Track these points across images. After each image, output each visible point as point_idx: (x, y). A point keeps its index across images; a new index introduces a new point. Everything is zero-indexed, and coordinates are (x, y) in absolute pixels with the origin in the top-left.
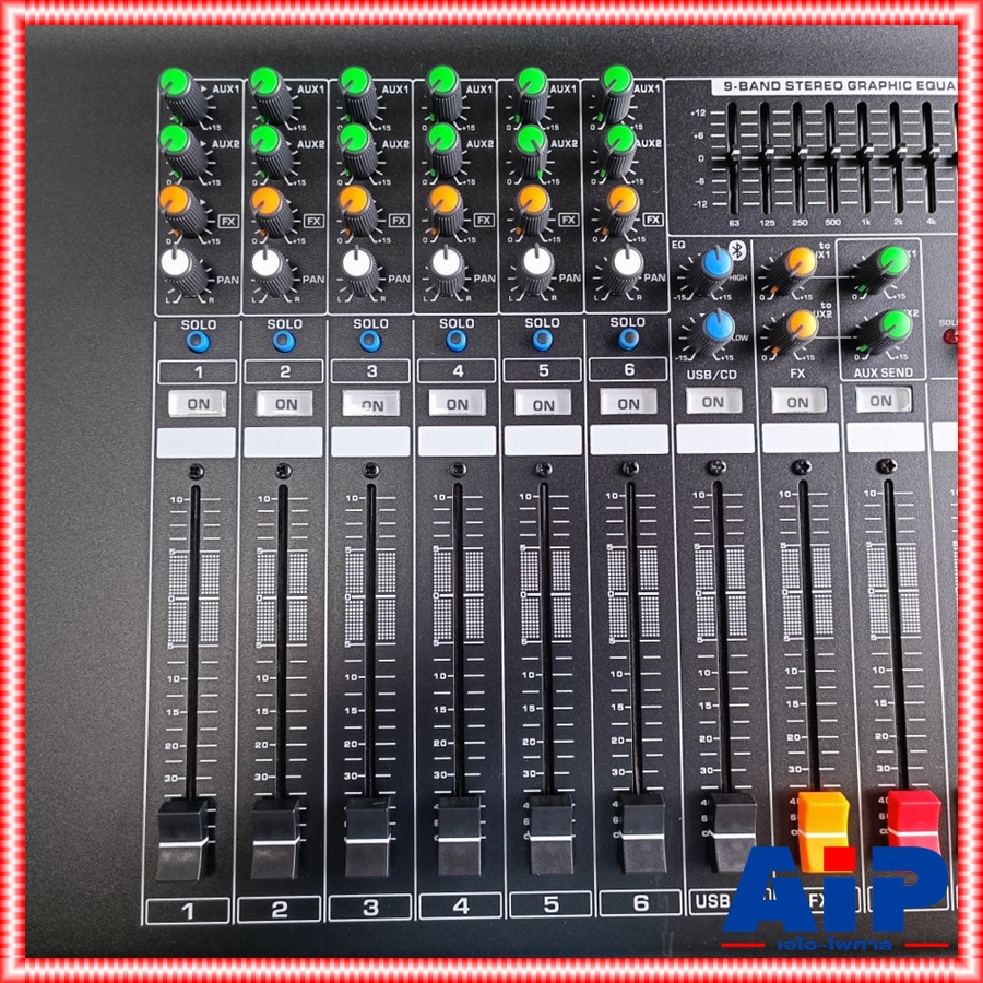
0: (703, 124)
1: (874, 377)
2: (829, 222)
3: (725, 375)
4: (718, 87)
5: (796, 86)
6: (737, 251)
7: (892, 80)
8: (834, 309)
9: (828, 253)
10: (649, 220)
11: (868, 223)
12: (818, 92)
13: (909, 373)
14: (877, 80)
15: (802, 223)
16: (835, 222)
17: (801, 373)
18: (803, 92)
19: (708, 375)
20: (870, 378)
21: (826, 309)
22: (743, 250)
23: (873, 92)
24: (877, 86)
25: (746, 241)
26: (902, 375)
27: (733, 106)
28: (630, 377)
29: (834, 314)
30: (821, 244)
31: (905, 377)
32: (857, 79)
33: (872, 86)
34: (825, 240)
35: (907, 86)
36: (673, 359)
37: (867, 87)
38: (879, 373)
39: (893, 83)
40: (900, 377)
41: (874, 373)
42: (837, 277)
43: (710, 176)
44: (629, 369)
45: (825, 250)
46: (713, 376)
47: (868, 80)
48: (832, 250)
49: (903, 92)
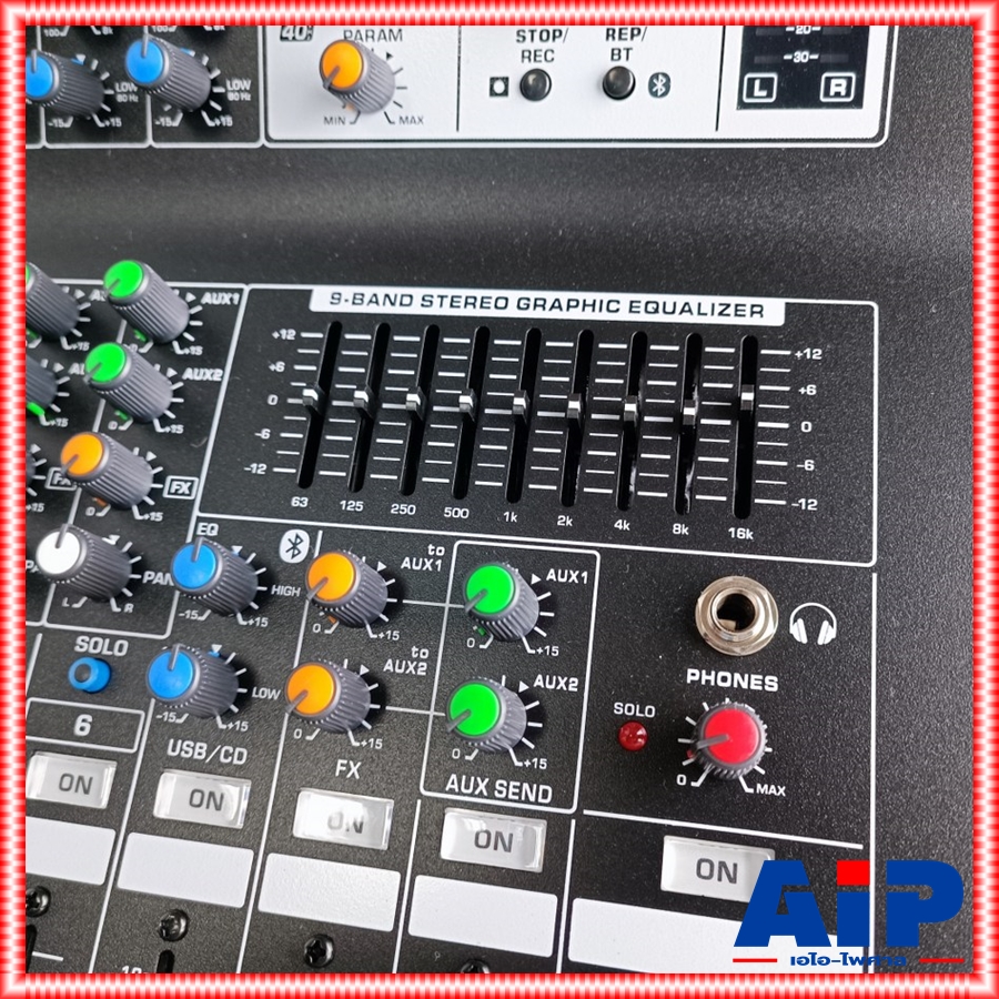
0: (287, 351)
1: (481, 795)
2: (449, 512)
3: (227, 755)
4: (322, 299)
5: (437, 301)
6: (295, 546)
7: (590, 296)
8: (431, 661)
9: (439, 562)
10: (174, 487)
11: (514, 518)
12: (470, 312)
13: (545, 796)
14: (564, 296)
15: (407, 511)
16: (461, 512)
17: (354, 769)
18: (447, 311)
19: (199, 751)
20: (472, 795)
21: (419, 660)
22: (304, 547)
23: (556, 314)
24: (564, 306)
25: (312, 532)
26: (532, 798)
27: (337, 326)
28: (79, 739)
29: (431, 669)
30: (431, 547)
31: (536, 803)
32: (533, 294)
33: (557, 305)
34: (438, 541)
35: (613, 306)
36: (153, 717)
37: (548, 306)
38: (491, 787)
39: (589, 302)
40: (527, 801)
41: (482, 786)
42: (447, 605)
43: (279, 426)
44: (82, 725)
45: (436, 557)
46: (208, 753)
47: (550, 296)
48: (446, 559)
49: (605, 316)
